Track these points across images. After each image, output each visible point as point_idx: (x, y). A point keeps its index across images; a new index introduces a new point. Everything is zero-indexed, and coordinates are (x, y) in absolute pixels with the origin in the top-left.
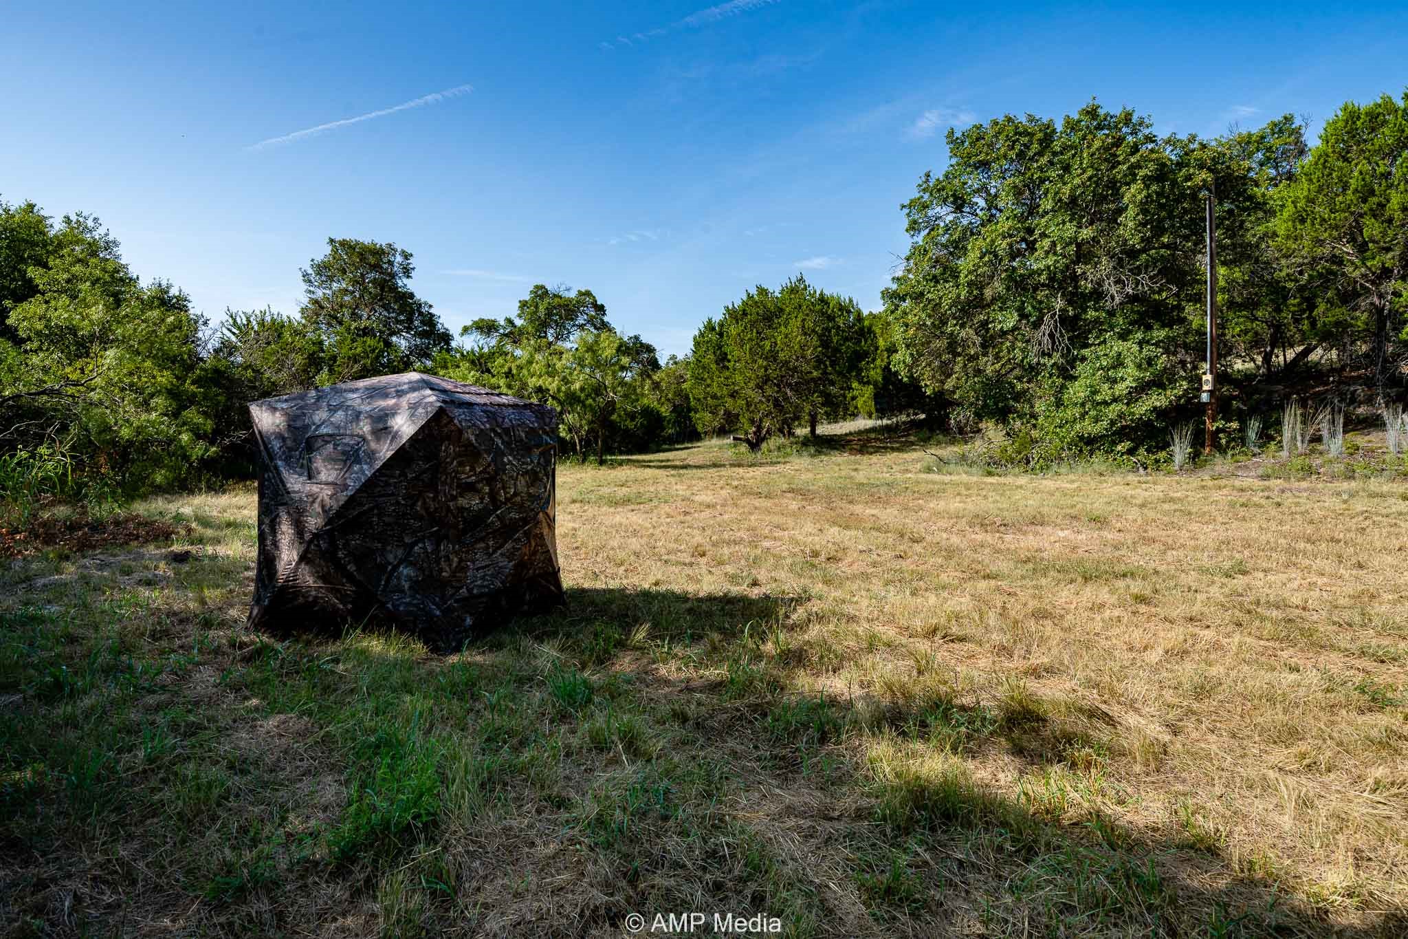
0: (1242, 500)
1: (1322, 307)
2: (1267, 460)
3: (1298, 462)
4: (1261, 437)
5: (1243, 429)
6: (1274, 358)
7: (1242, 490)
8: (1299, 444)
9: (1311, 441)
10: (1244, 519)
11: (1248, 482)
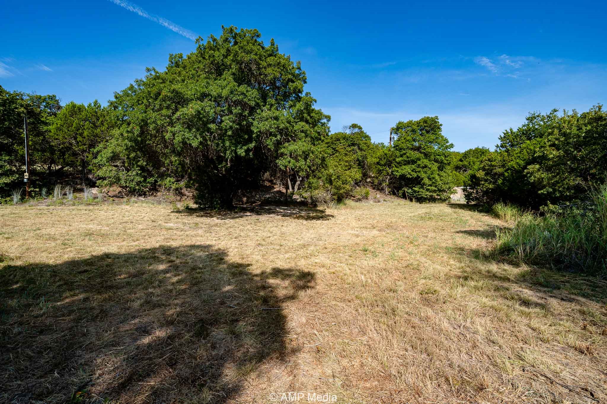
0: (40, 212)
1: (67, 156)
2: (49, 200)
3: (59, 201)
4: (47, 193)
5: (41, 190)
6: (52, 168)
7: (40, 210)
8: (60, 196)
9: (63, 195)
10: (40, 218)
11: (42, 207)
